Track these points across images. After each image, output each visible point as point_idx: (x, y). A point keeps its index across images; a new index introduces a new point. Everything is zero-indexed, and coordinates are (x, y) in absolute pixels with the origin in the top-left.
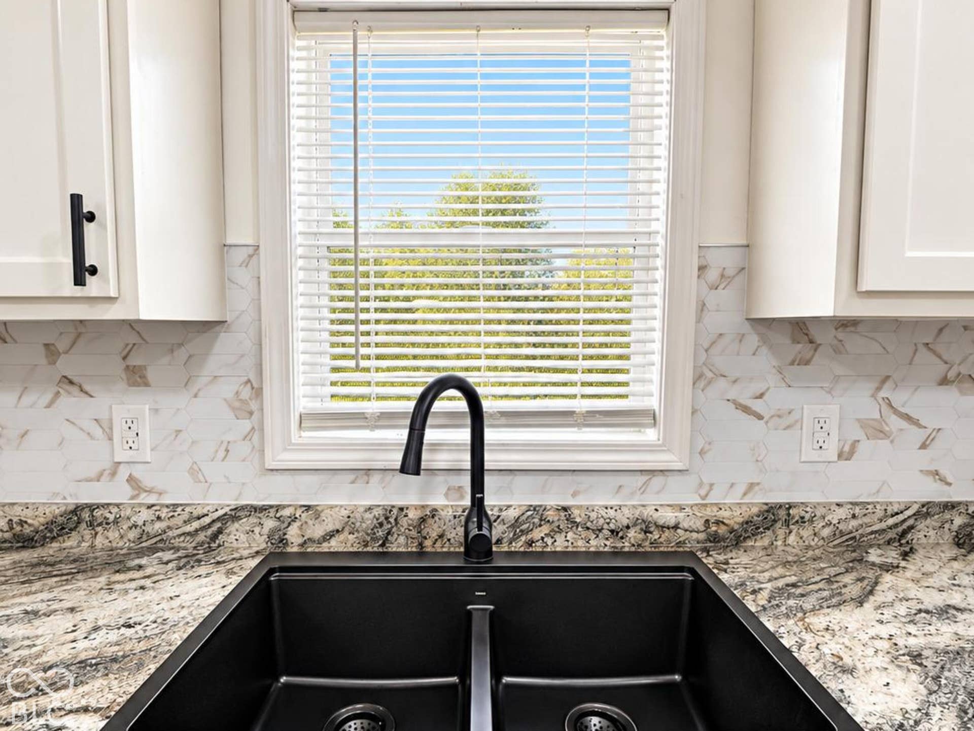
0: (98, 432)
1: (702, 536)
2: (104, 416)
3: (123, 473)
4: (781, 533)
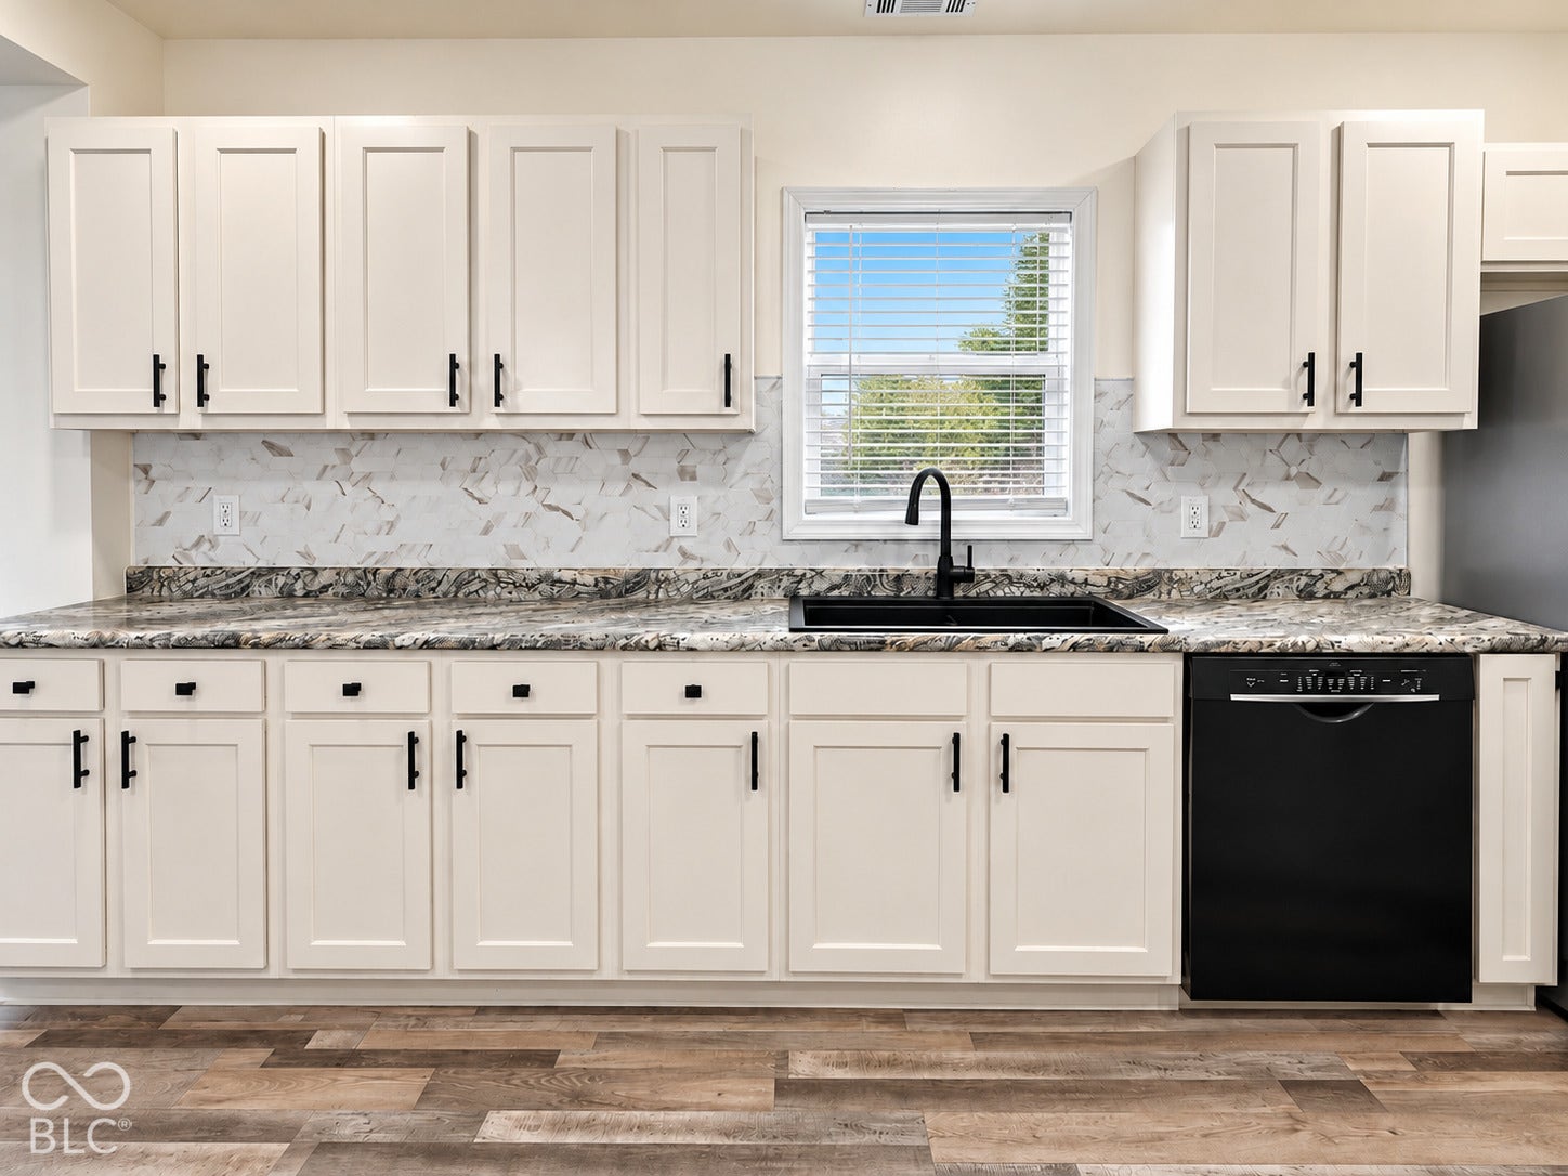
0: (659, 515)
1: (1107, 590)
2: (664, 503)
3: (676, 544)
4: (1165, 589)
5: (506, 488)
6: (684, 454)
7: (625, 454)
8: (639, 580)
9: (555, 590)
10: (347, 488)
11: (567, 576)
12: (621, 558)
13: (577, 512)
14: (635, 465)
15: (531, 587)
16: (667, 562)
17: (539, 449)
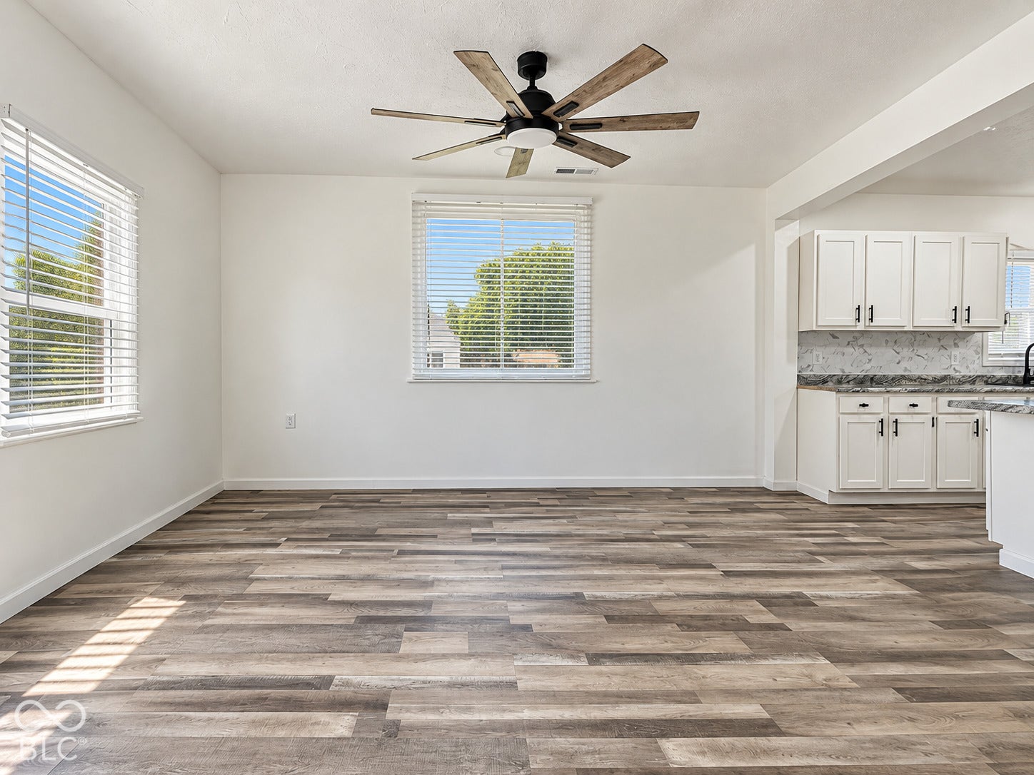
0: (948, 358)
2: (950, 354)
3: (953, 367)
5: (905, 350)
6: (955, 339)
7: (939, 339)
8: (944, 378)
9: (922, 380)
10: (856, 349)
11: (925, 377)
12: (939, 373)
13: (926, 357)
14: (942, 343)
15: (915, 381)
16: (952, 373)
17: (915, 337)
